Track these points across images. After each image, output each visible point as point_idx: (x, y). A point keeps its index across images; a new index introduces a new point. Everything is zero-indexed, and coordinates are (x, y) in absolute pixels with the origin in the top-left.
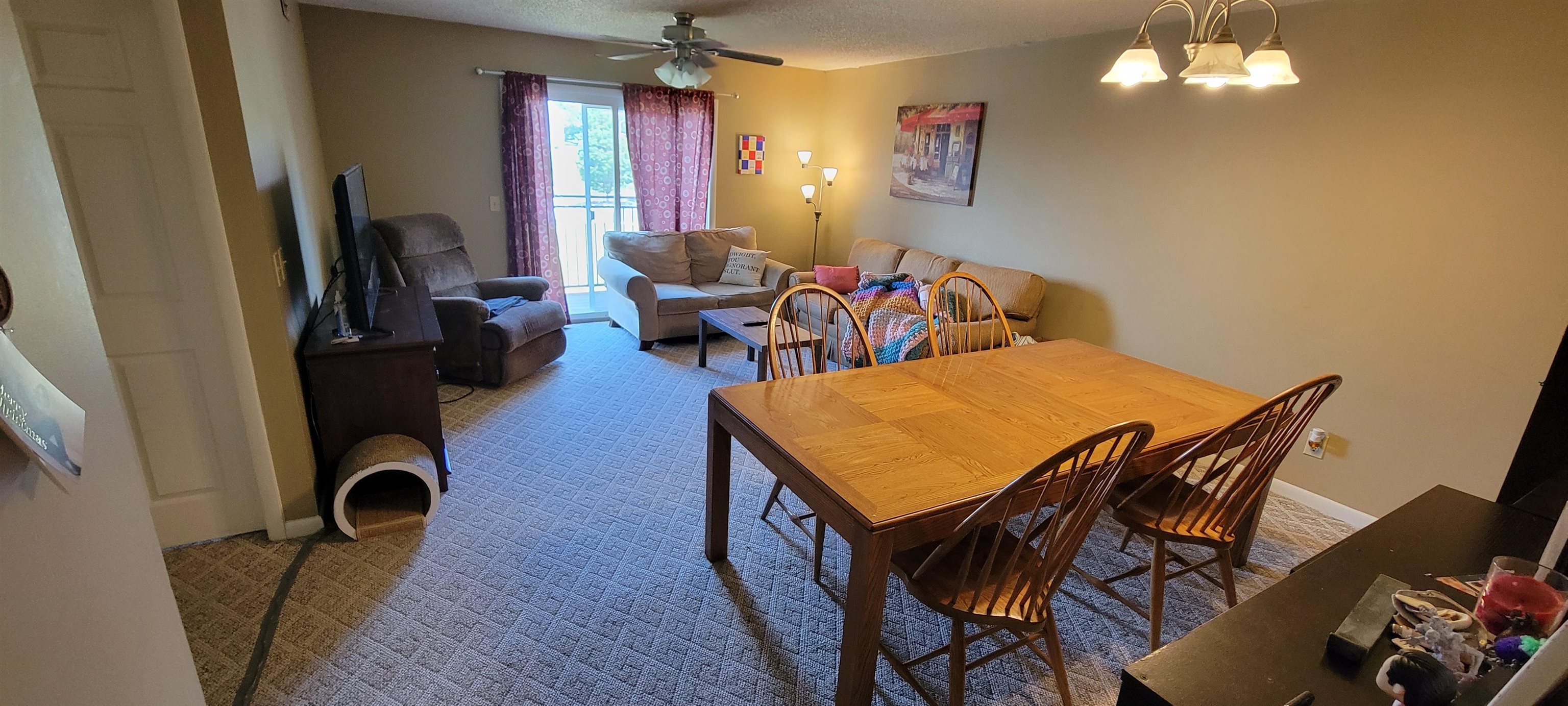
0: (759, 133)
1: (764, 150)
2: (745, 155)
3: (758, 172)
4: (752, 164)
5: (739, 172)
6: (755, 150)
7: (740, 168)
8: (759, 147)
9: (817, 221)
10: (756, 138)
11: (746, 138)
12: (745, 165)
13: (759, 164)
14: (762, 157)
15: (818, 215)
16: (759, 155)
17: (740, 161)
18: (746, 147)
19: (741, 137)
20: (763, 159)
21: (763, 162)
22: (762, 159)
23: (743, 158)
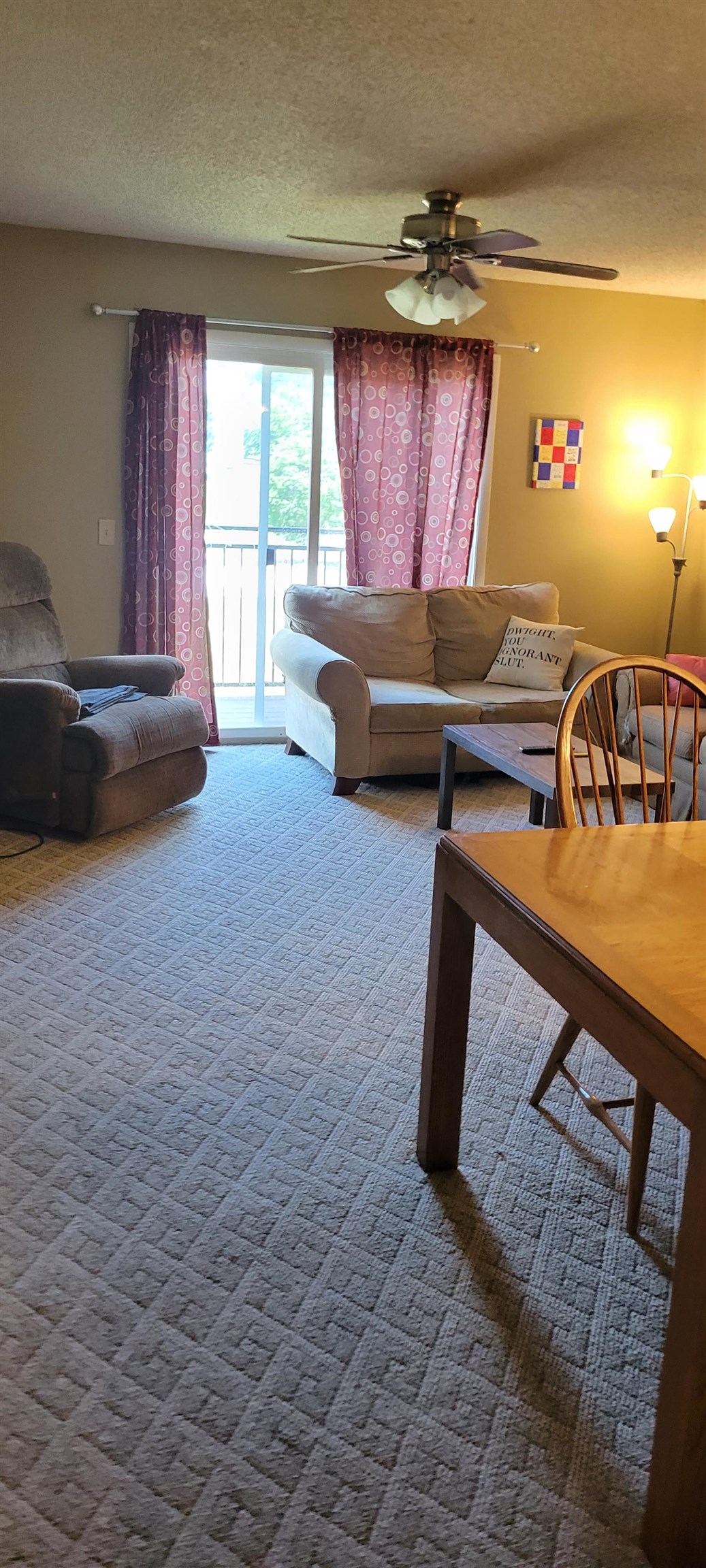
0: (573, 414)
1: (581, 444)
2: (545, 454)
3: (569, 483)
4: (557, 470)
5: (532, 484)
6: (564, 445)
7: (535, 478)
8: (573, 439)
9: (677, 576)
10: (567, 422)
11: (548, 425)
12: (545, 472)
13: (570, 472)
14: (576, 458)
15: (679, 564)
16: (571, 454)
17: (536, 465)
18: (547, 439)
19: (540, 422)
20: (579, 462)
21: (579, 467)
22: (576, 462)
23: (541, 460)
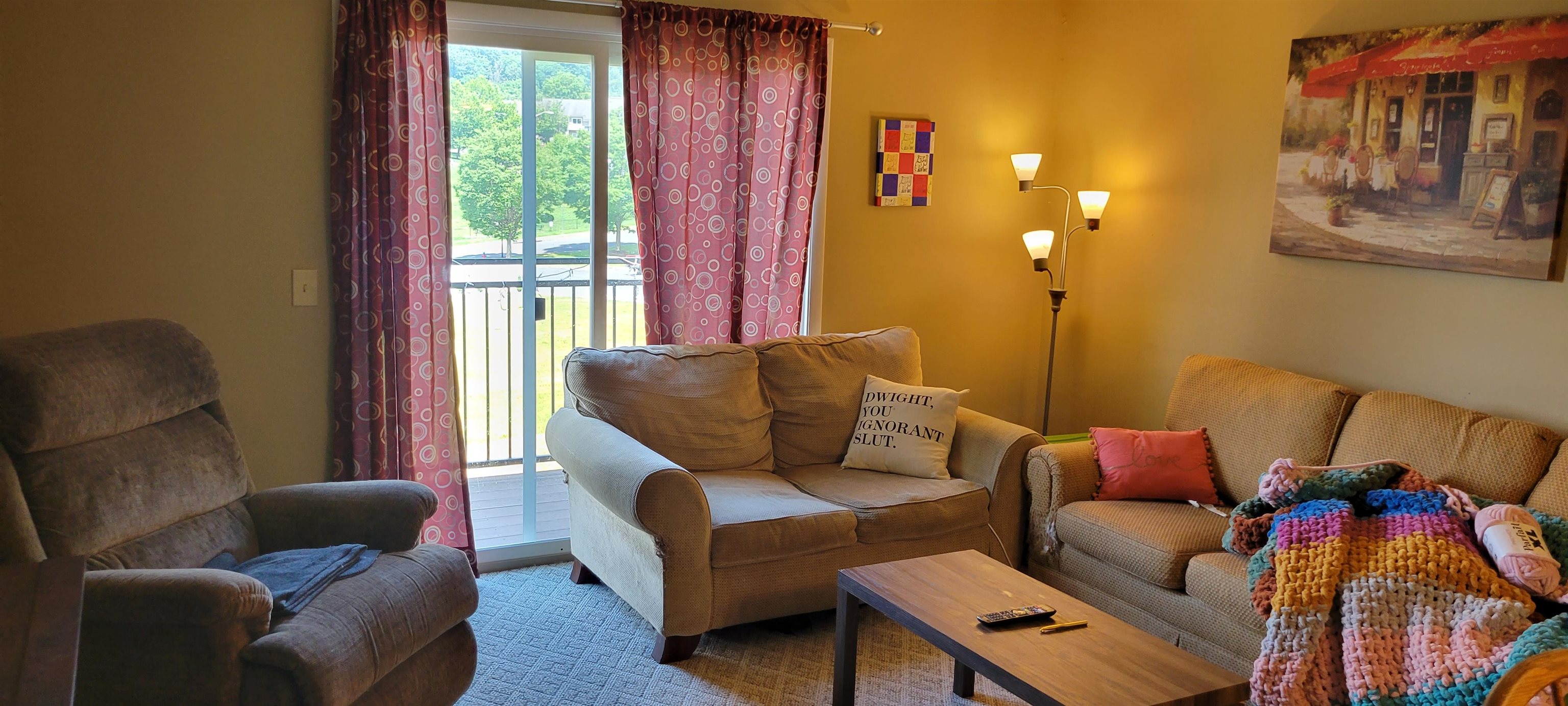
0: (920, 112)
1: (932, 152)
2: (891, 163)
3: (919, 201)
4: (905, 183)
5: (876, 201)
6: (913, 151)
7: (879, 194)
8: (922, 144)
9: (1055, 311)
10: (915, 123)
11: (894, 125)
12: (891, 186)
13: (920, 183)
14: (927, 167)
15: (1057, 297)
16: (921, 161)
17: (880, 177)
18: (893, 144)
19: (883, 123)
20: (930, 173)
21: (930, 177)
22: (927, 173)
23: (885, 172)
